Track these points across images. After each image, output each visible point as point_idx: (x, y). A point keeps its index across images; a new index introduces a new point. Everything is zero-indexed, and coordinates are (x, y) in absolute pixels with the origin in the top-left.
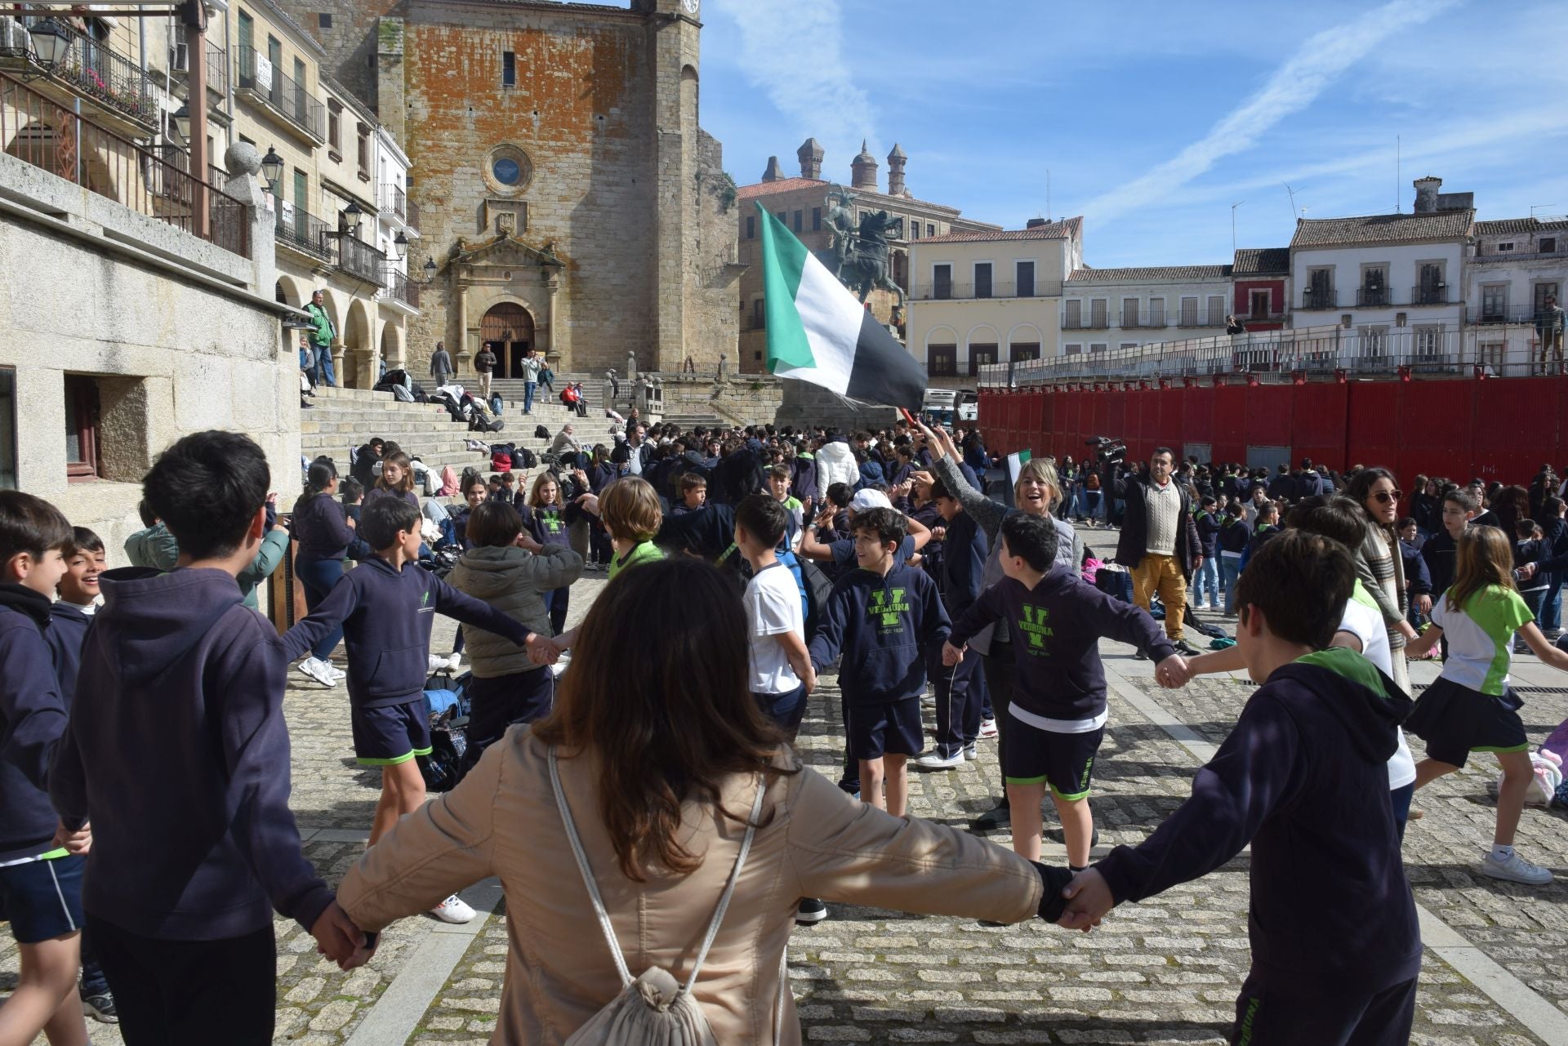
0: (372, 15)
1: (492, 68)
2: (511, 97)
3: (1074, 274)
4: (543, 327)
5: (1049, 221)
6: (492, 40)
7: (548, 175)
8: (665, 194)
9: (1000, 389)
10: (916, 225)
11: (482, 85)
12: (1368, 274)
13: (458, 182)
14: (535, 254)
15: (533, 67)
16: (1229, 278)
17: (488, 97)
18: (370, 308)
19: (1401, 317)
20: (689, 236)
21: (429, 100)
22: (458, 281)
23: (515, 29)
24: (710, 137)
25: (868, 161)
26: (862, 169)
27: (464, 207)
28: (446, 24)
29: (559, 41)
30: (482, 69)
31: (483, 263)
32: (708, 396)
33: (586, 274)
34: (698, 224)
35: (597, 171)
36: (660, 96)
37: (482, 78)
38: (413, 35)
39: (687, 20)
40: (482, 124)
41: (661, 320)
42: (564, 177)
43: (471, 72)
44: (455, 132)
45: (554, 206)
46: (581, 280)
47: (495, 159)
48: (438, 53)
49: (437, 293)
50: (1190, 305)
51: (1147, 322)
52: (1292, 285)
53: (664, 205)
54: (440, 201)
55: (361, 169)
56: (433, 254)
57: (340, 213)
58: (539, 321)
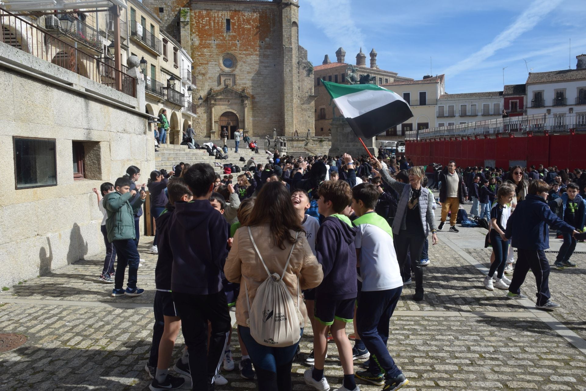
0: (178, 7)
1: (222, 25)
2: (229, 36)
3: (441, 96)
4: (242, 120)
5: (432, 76)
6: (222, 15)
7: (243, 64)
8: (286, 70)
9: (414, 140)
10: (381, 79)
11: (218, 31)
12: (557, 93)
13: (210, 68)
14: (239, 93)
15: (237, 24)
16: (502, 96)
17: (221, 36)
18: (179, 114)
19: (571, 110)
20: (296, 86)
21: (199, 38)
22: (211, 104)
23: (230, 10)
24: (303, 48)
25: (362, 56)
26: (360, 58)
27: (213, 77)
28: (205, 10)
29: (246, 14)
30: (218, 26)
31: (220, 97)
32: (303, 145)
33: (258, 100)
34: (299, 81)
35: (261, 62)
36: (284, 33)
37: (218, 29)
38: (193, 14)
39: (294, 5)
40: (218, 46)
41: (285, 117)
42: (249, 64)
43: (214, 27)
44: (209, 49)
45: (246, 75)
46: (256, 102)
48: (202, 20)
49: (203, 108)
50: (486, 107)
51: (470, 114)
52: (527, 98)
53: (286, 74)
54: (203, 75)
55: (175, 64)
56: (202, 95)
57: (167, 80)
58: (240, 118)
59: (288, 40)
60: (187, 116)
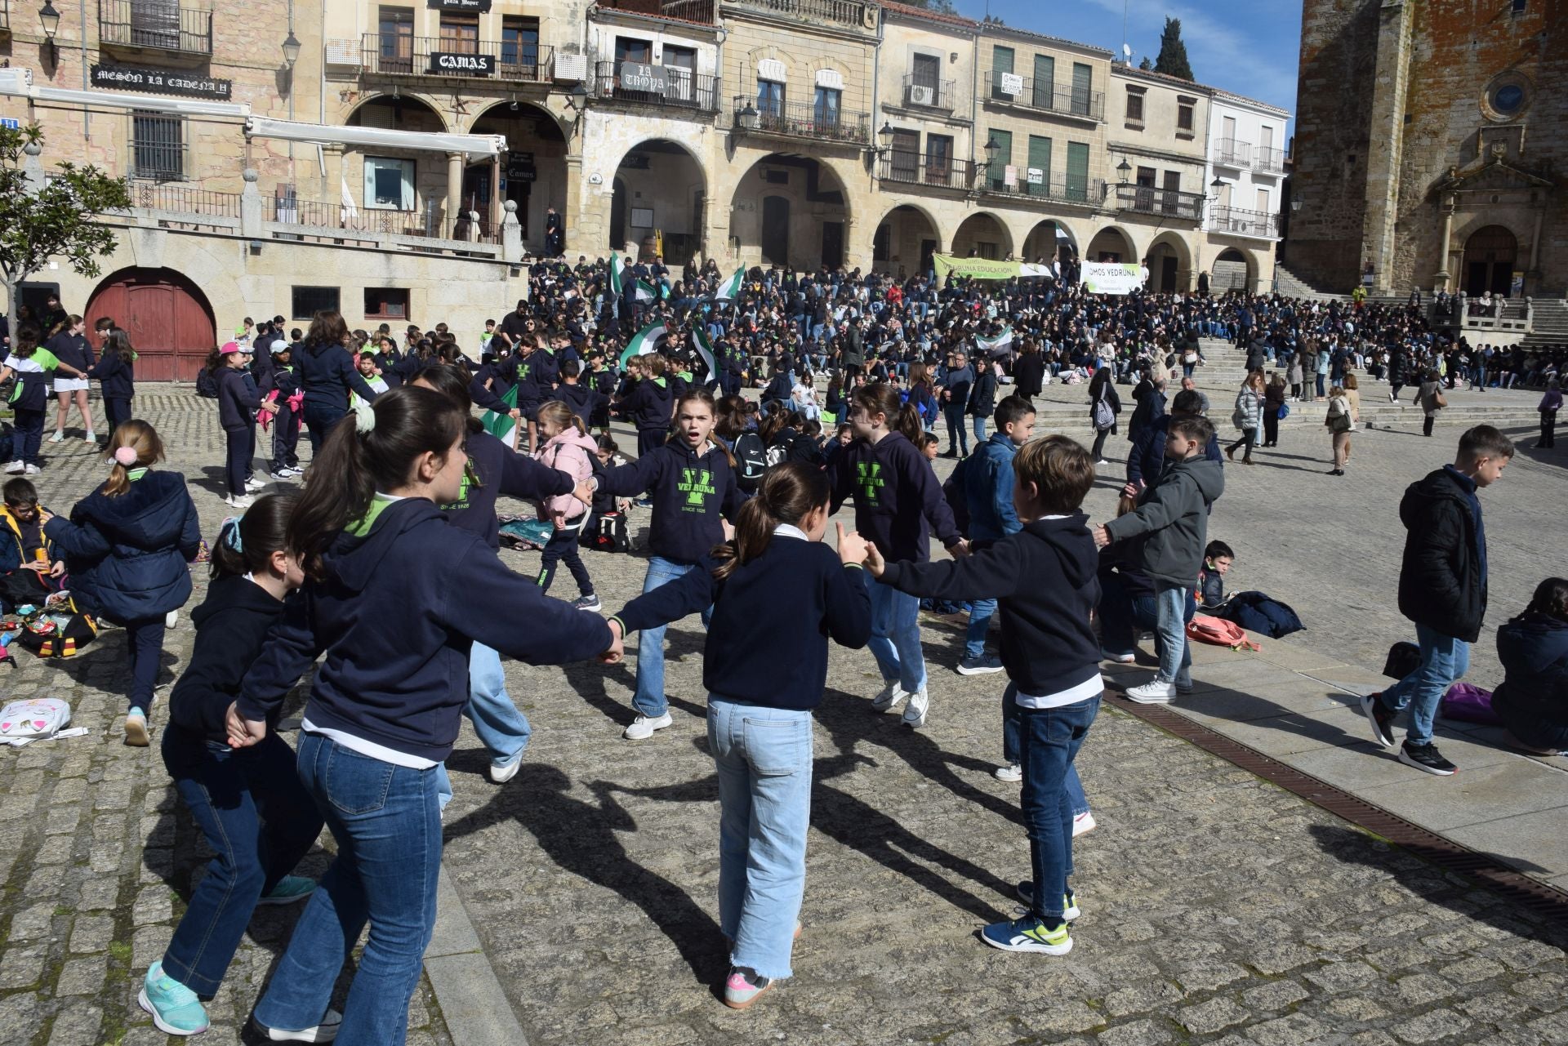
2: (1519, 23)
4: (1527, 247)
7: (1550, 96)
11: (1489, 16)
13: (1455, 114)
14: (1524, 177)
17: (1495, 28)
18: (1193, 236)
21: (1434, 41)
22: (1445, 207)
27: (1458, 137)
30: (1490, 2)
31: (1470, 189)
37: (1490, 10)
40: (1484, 55)
43: (1479, 6)
44: (1457, 67)
45: (1554, 127)
47: (1493, 87)
54: (1435, 134)
55: (1183, 131)
56: (1424, 183)
57: (1140, 168)
58: (1523, 242)
60: (1245, 239)
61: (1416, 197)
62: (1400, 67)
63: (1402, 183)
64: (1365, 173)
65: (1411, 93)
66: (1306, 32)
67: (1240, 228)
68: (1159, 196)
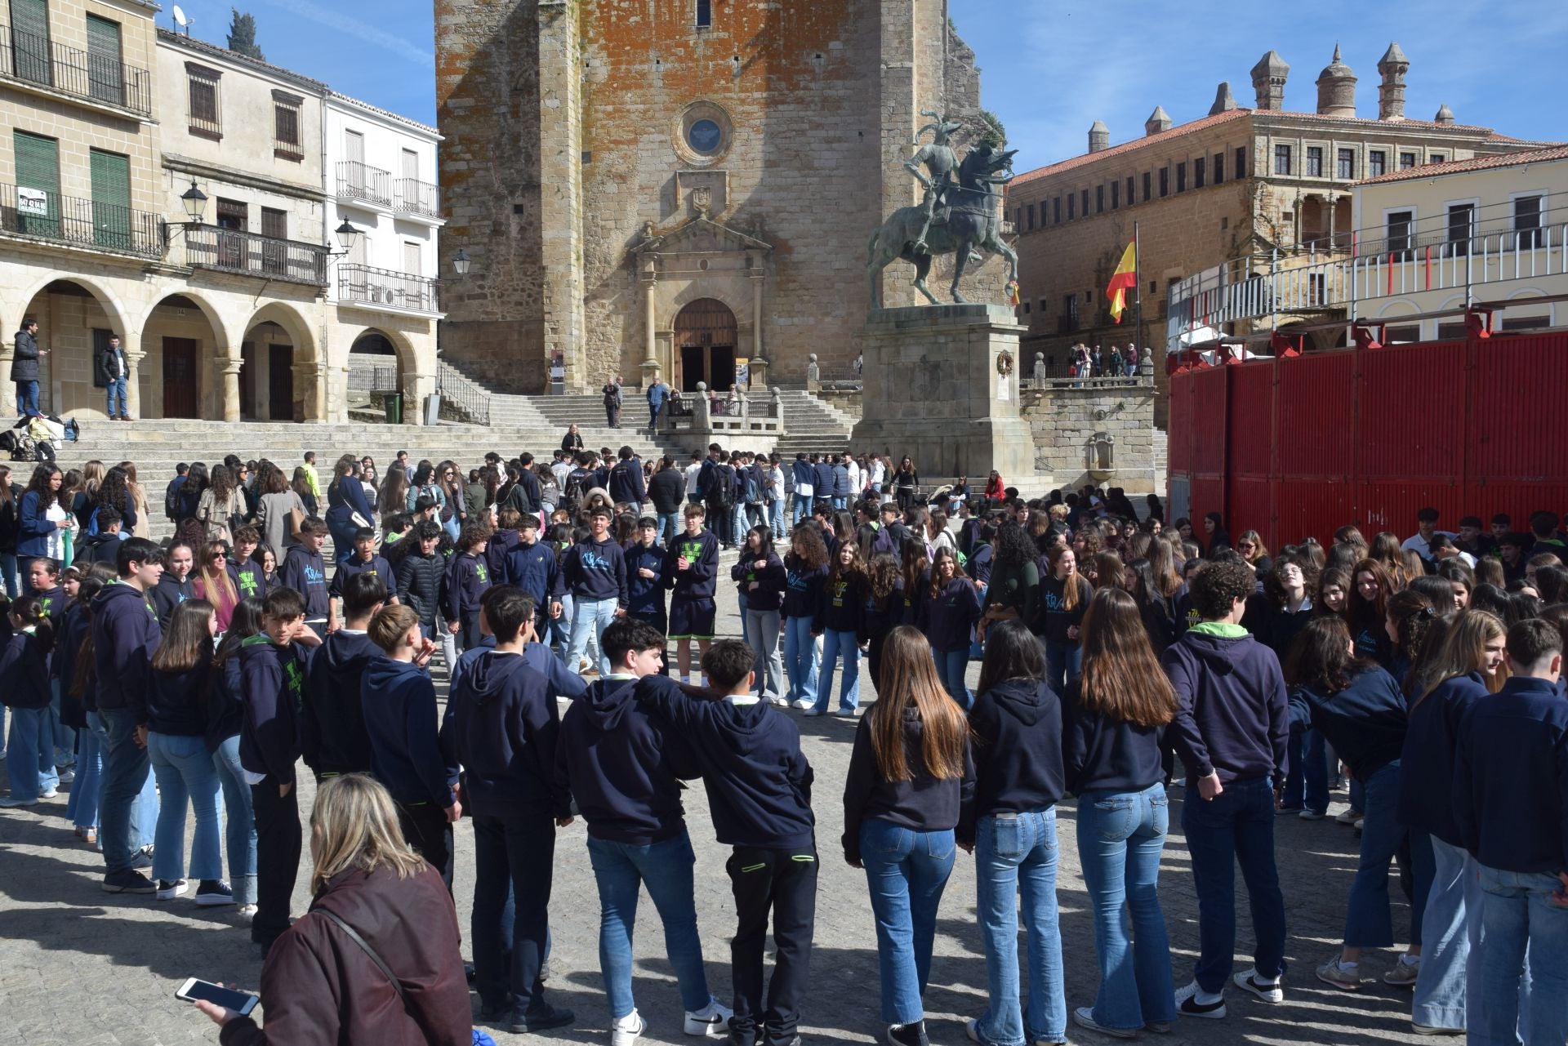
1: (683, 7)
2: (706, 42)
4: (748, 326)
7: (753, 136)
8: (890, 147)
11: (671, 30)
13: (644, 154)
14: (736, 236)
15: (732, 1)
17: (677, 46)
18: (315, 311)
21: (610, 55)
22: (644, 275)
25: (1340, 74)
26: (1330, 87)
27: (651, 184)
30: (670, 12)
31: (674, 252)
33: (801, 257)
35: (814, 125)
36: (886, 19)
37: (671, 22)
40: (671, 79)
42: (773, 136)
43: (658, 16)
44: (639, 92)
45: (761, 174)
46: (797, 265)
47: (688, 119)
53: (888, 162)
54: (622, 178)
55: (285, 146)
56: (616, 245)
57: (220, 200)
58: (742, 320)
59: (901, 42)
60: (392, 316)
61: (607, 262)
62: (570, 88)
63: (586, 242)
64: (539, 228)
65: (587, 124)
66: (441, 32)
67: (383, 298)
68: (255, 247)
